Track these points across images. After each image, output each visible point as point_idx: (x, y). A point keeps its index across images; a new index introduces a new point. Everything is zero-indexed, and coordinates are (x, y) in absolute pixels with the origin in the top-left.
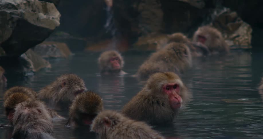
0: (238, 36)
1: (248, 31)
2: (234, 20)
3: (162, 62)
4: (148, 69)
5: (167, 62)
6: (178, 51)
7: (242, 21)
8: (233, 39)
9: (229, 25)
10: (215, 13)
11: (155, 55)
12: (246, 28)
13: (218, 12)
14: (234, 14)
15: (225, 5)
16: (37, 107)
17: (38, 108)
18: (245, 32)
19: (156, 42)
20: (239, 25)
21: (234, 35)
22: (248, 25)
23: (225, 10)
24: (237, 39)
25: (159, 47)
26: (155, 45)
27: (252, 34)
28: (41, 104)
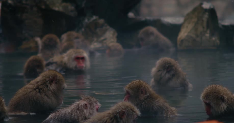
0: (105, 39)
2: (102, 26)
7: (108, 27)
8: (101, 42)
9: (98, 30)
10: (86, 20)
12: (112, 32)
13: (89, 20)
14: (102, 21)
15: (94, 13)
18: (111, 35)
20: (106, 30)
21: (102, 38)
22: (114, 30)
23: (94, 18)
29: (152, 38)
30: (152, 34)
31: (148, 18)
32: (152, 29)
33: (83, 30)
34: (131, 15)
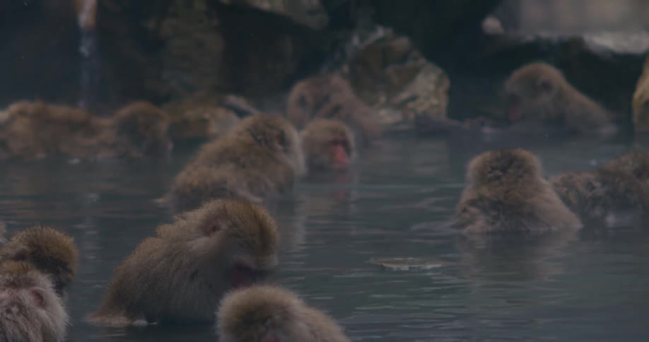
0: (413, 98)
1: (438, 84)
2: (404, 57)
3: (232, 166)
4: (196, 183)
5: (244, 166)
6: (260, 137)
7: (422, 61)
8: (402, 106)
9: (390, 70)
10: (356, 41)
11: (210, 148)
12: (433, 77)
13: (362, 39)
14: (402, 43)
15: (380, 20)
16: (34, 285)
17: (36, 288)
18: (431, 87)
19: (207, 116)
20: (416, 71)
21: (404, 95)
22: (439, 71)
23: (381, 32)
24: (411, 105)
25: (213, 129)
26: (204, 122)
27: (450, 93)
28: (43, 279)
29: (545, 99)
30: (547, 86)
31: (544, 34)
32: (550, 72)
33: (346, 69)
34: (492, 24)
